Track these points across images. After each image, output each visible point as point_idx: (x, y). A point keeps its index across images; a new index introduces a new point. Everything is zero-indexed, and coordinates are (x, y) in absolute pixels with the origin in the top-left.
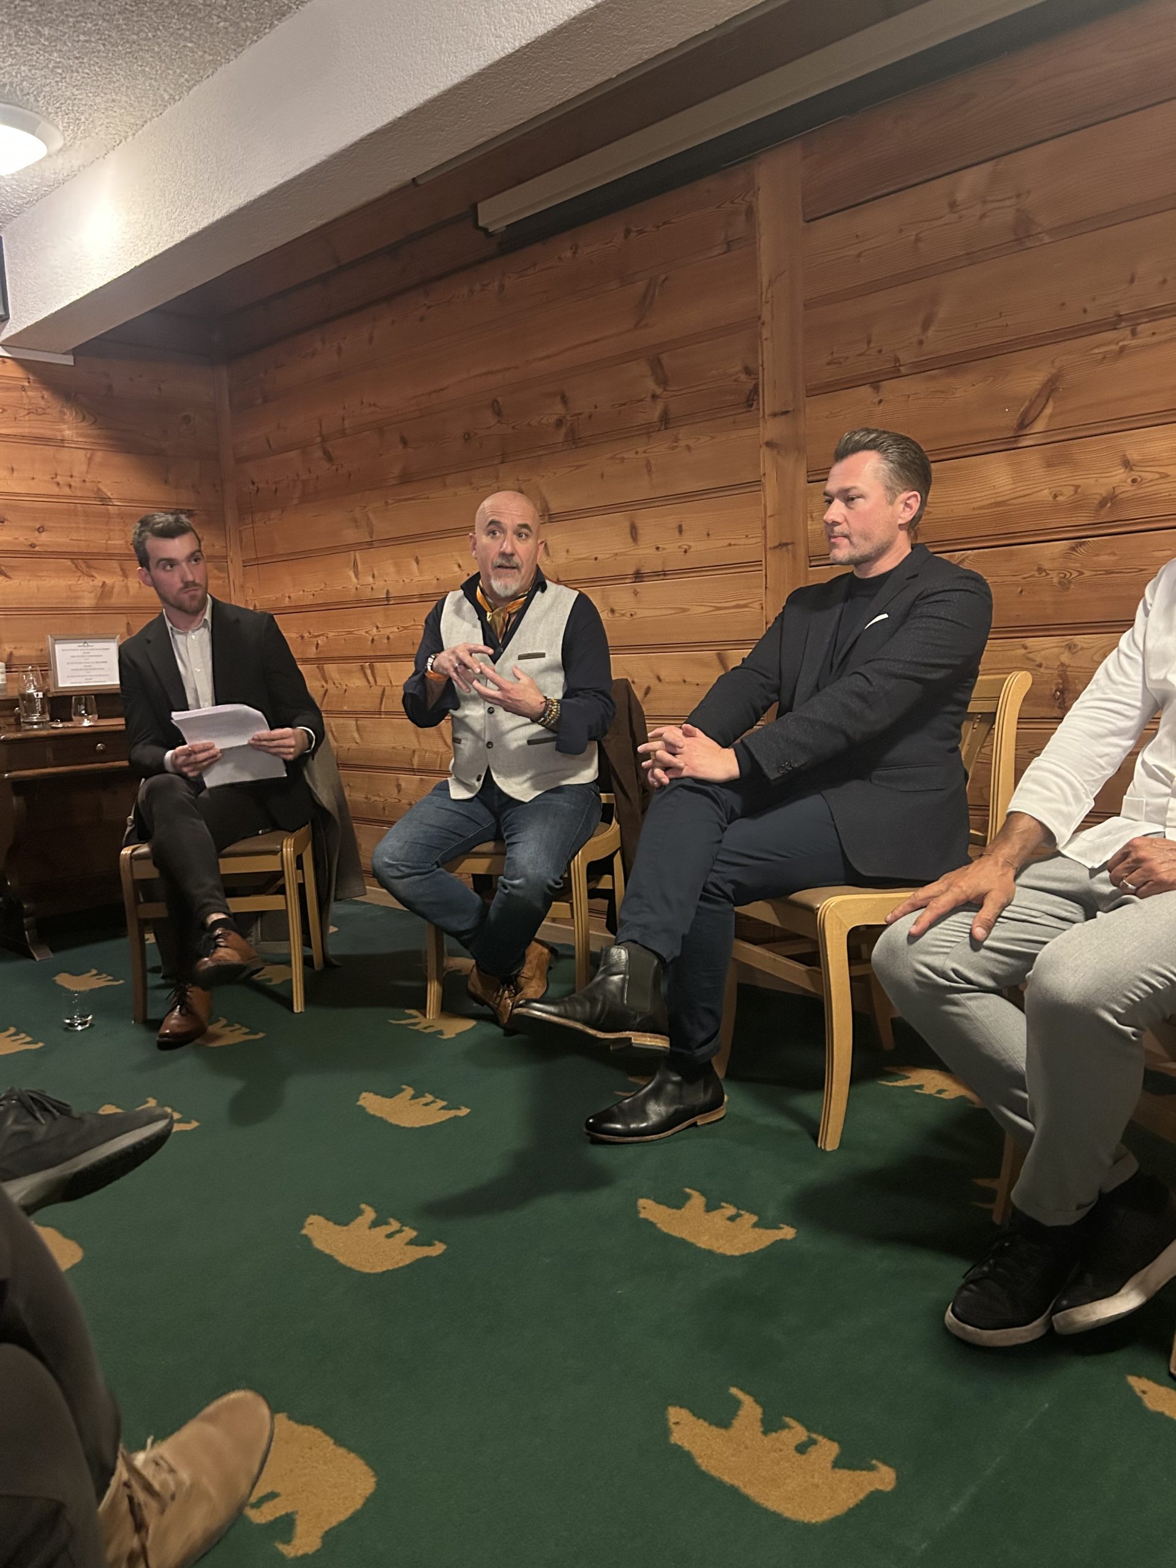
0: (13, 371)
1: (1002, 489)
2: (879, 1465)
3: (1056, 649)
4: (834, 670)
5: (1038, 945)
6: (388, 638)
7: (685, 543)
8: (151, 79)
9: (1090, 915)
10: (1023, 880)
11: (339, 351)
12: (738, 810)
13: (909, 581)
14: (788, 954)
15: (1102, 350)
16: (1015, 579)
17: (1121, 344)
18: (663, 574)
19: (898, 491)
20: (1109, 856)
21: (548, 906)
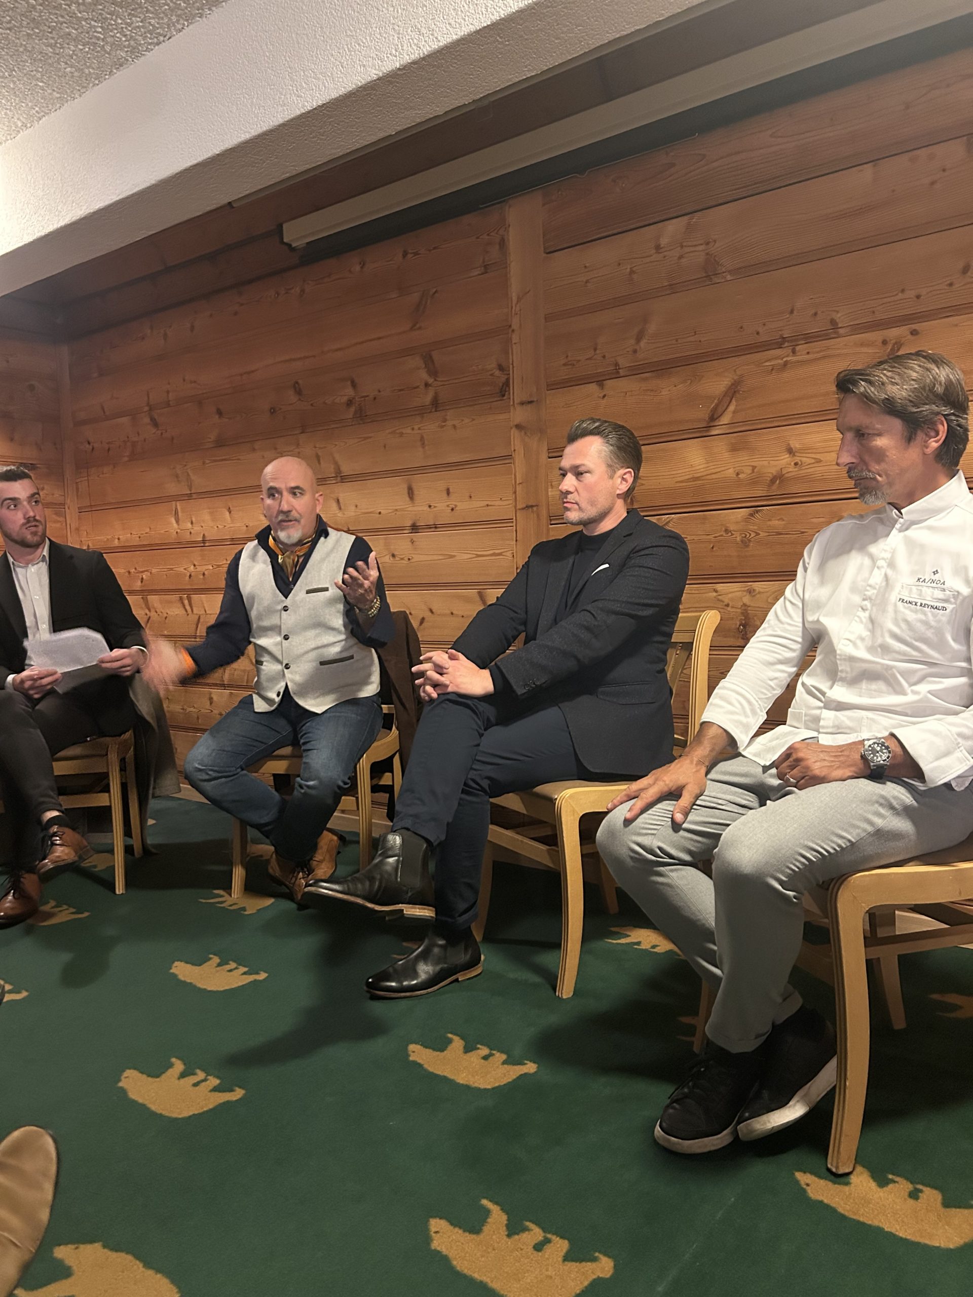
1: (698, 468)
2: (601, 1256)
3: (740, 593)
4: (568, 607)
5: (723, 827)
6: (204, 574)
7: (452, 503)
8: (7, 109)
9: (762, 804)
10: (712, 775)
11: (165, 335)
12: (493, 719)
13: (626, 538)
14: (532, 836)
15: (771, 363)
16: (708, 537)
17: (785, 359)
18: (436, 527)
19: (617, 468)
20: (775, 757)
21: (337, 801)
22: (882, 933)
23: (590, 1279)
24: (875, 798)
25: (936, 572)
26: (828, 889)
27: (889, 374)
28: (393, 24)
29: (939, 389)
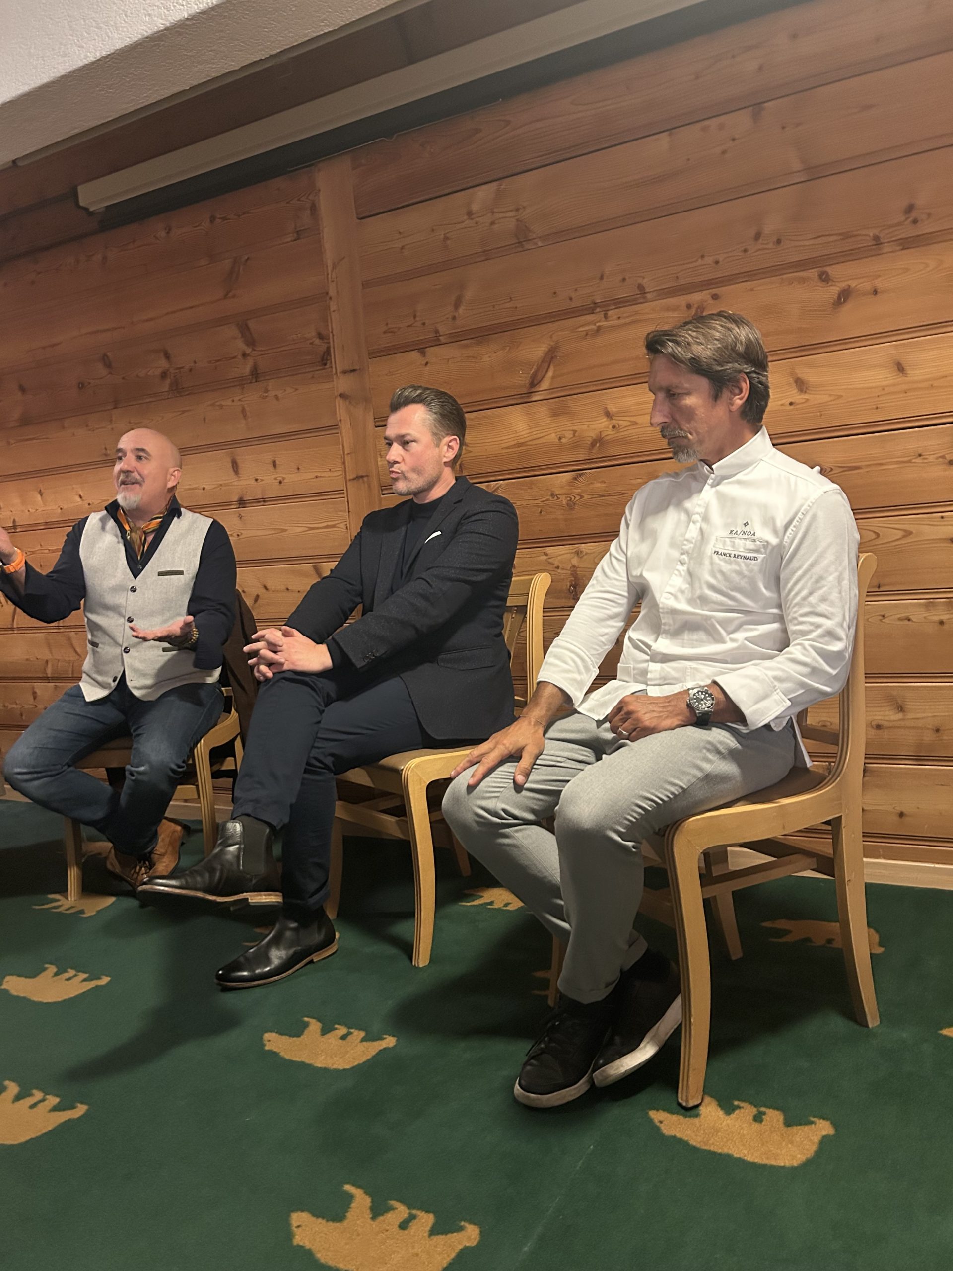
1: (522, 433)
2: (466, 1225)
3: (568, 555)
4: (403, 576)
5: (564, 784)
7: (279, 475)
9: (599, 759)
10: (550, 734)
12: (333, 695)
13: (455, 505)
14: (380, 809)
15: (587, 328)
16: (536, 502)
17: (597, 324)
18: (264, 501)
19: (442, 436)
20: (608, 711)
21: (174, 788)
22: (716, 871)
23: (457, 1250)
24: (702, 744)
25: (746, 524)
26: (664, 835)
27: (694, 334)
29: (741, 348)
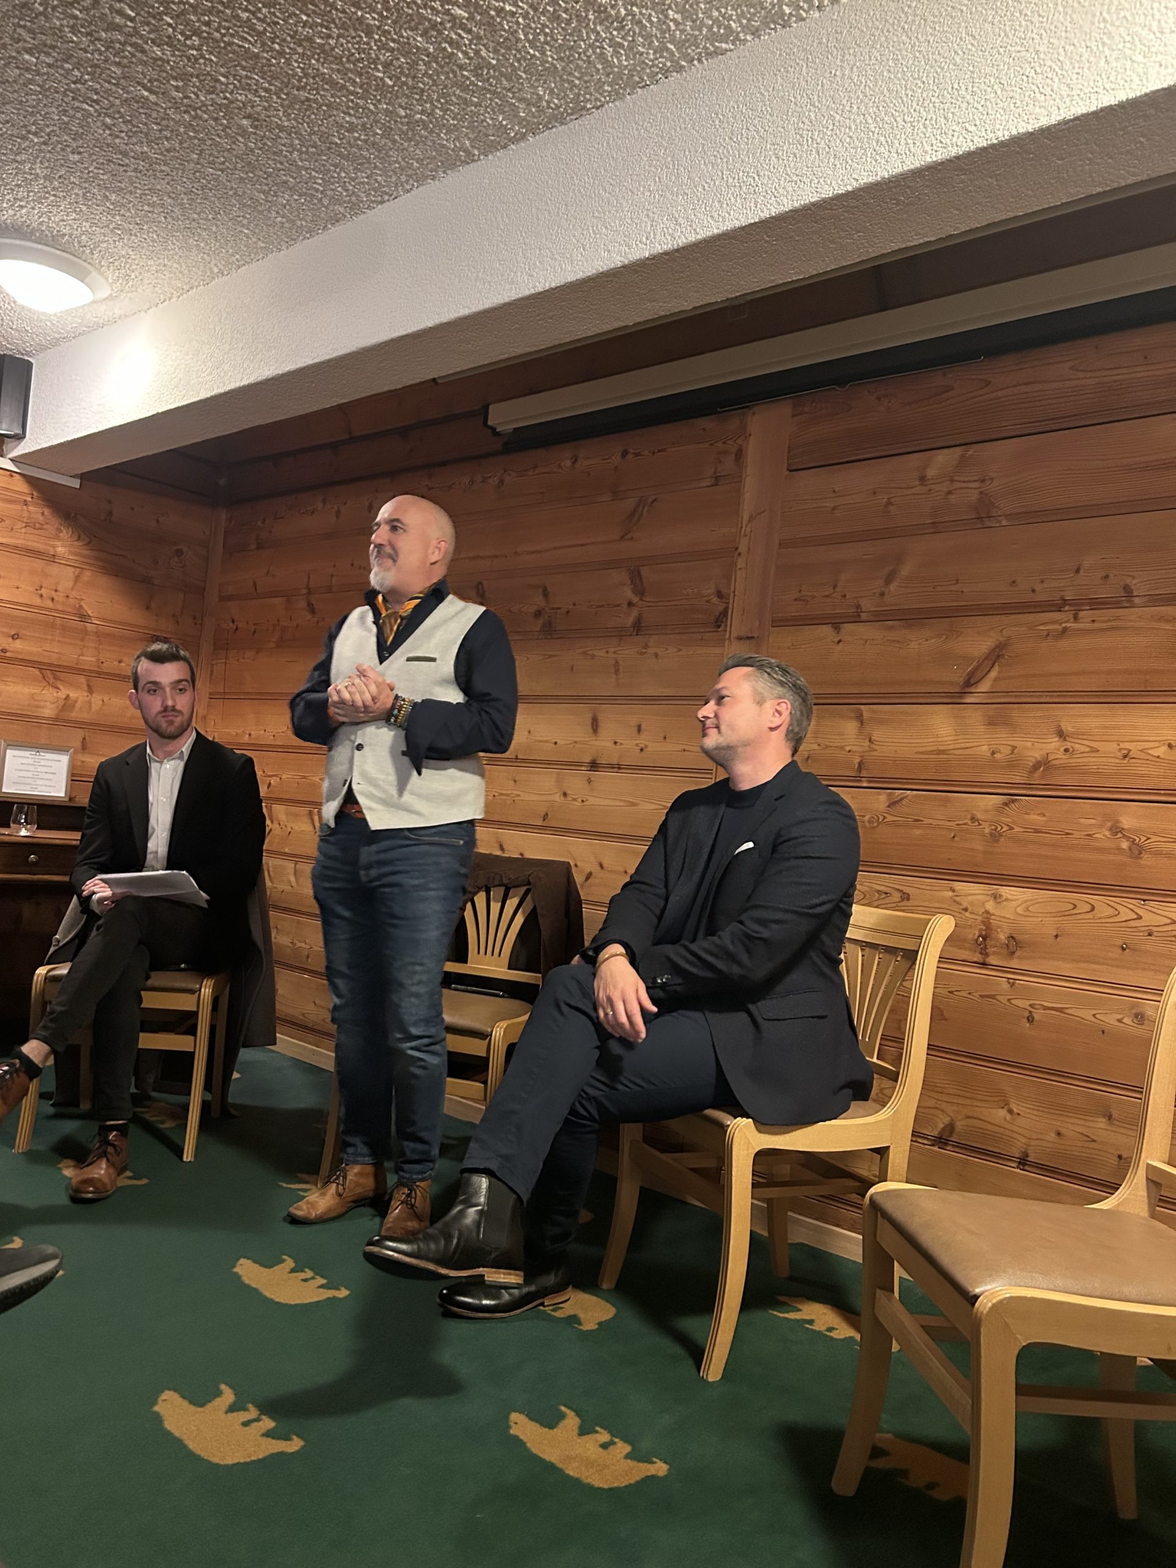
0: (21, 486)
1: (946, 739)
3: (982, 896)
7: (642, 741)
8: (204, 253)
11: (338, 514)
15: (1049, 627)
16: (949, 823)
17: (1064, 625)
18: (619, 767)
28: (648, 210)
